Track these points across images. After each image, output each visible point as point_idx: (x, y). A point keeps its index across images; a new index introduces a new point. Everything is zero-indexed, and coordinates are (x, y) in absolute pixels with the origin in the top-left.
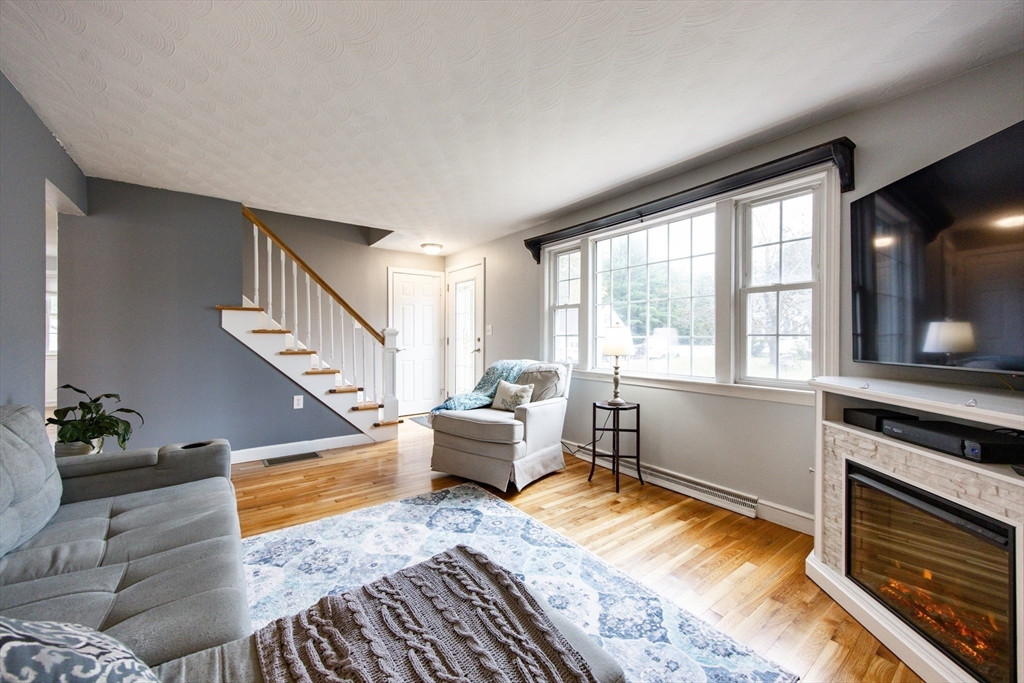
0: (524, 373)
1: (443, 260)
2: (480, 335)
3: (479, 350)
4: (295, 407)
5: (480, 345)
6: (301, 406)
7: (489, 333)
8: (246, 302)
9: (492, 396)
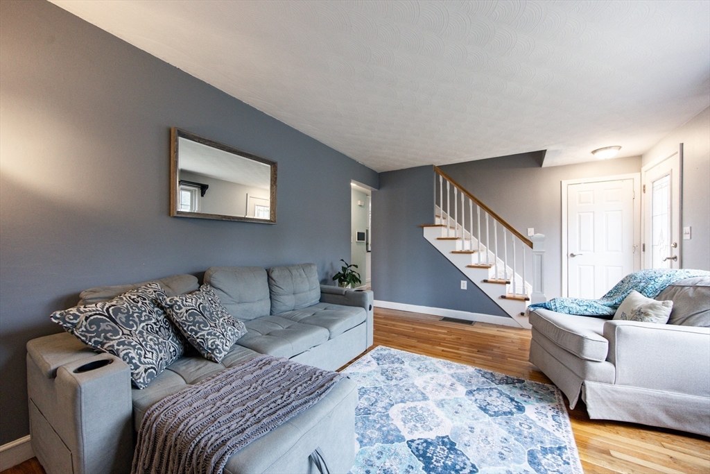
0: (672, 286)
1: (638, 159)
2: (676, 240)
3: (676, 258)
4: (462, 288)
5: (676, 252)
6: (466, 288)
7: (686, 237)
8: (437, 221)
9: (615, 307)
